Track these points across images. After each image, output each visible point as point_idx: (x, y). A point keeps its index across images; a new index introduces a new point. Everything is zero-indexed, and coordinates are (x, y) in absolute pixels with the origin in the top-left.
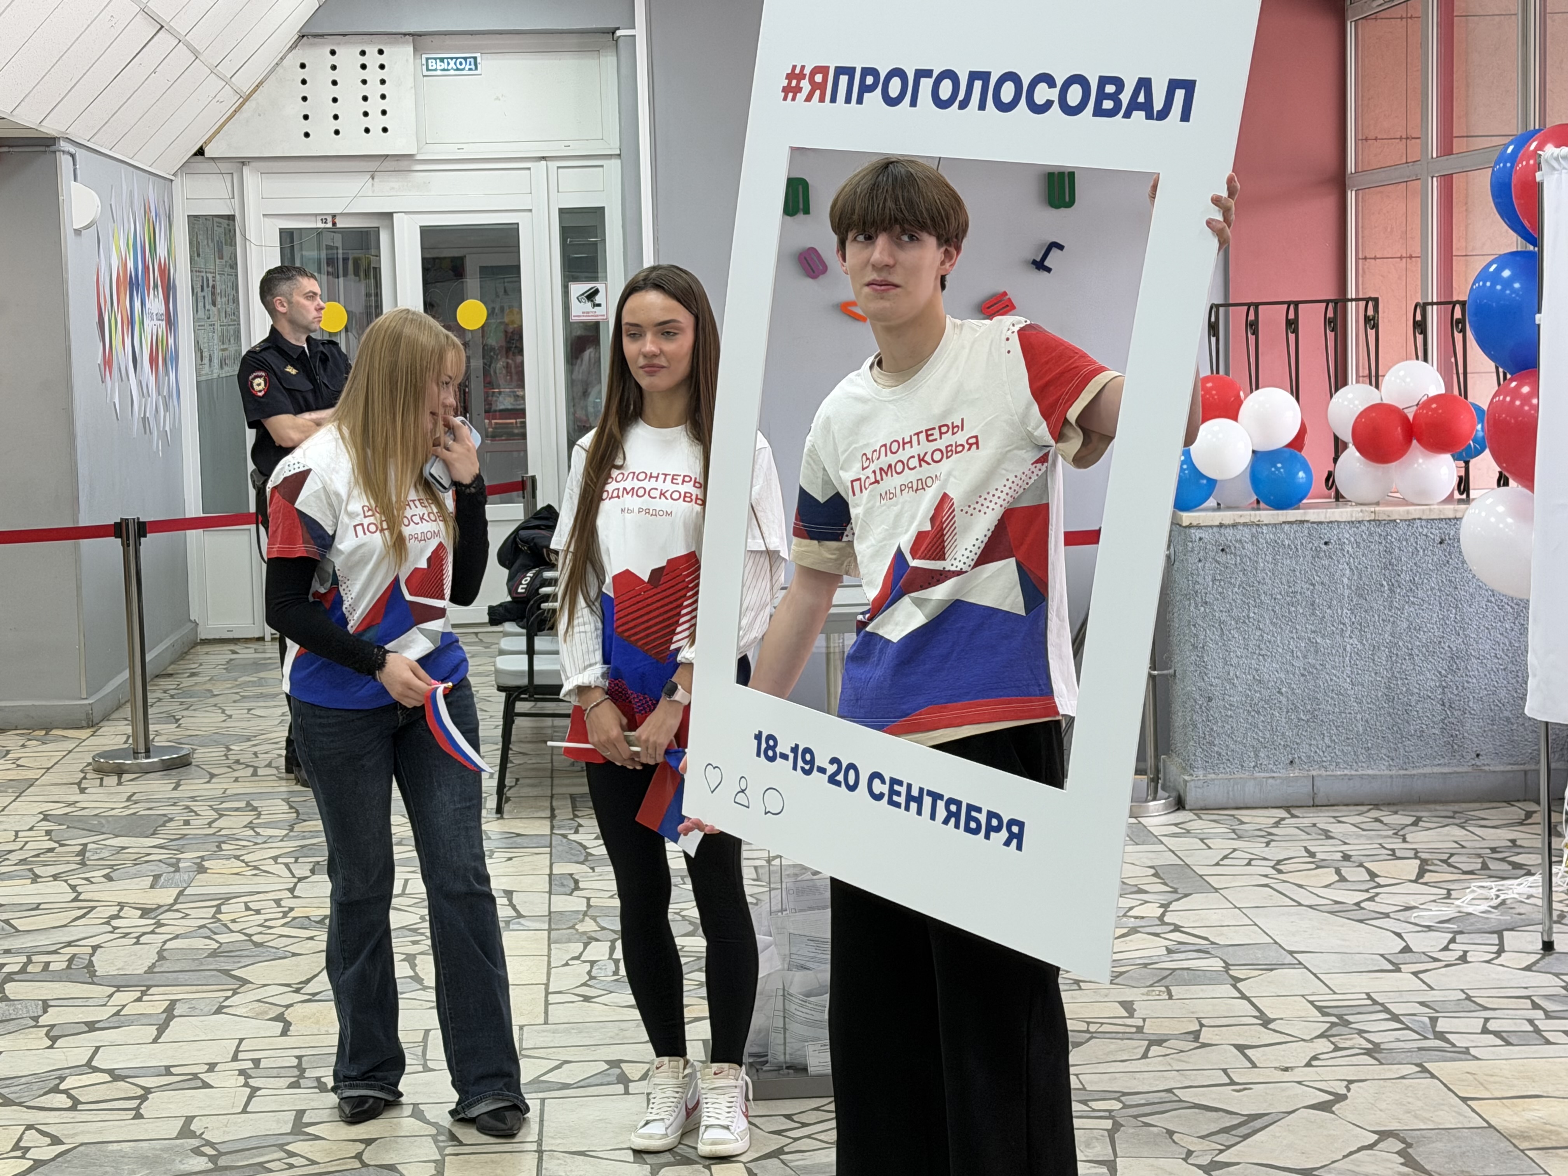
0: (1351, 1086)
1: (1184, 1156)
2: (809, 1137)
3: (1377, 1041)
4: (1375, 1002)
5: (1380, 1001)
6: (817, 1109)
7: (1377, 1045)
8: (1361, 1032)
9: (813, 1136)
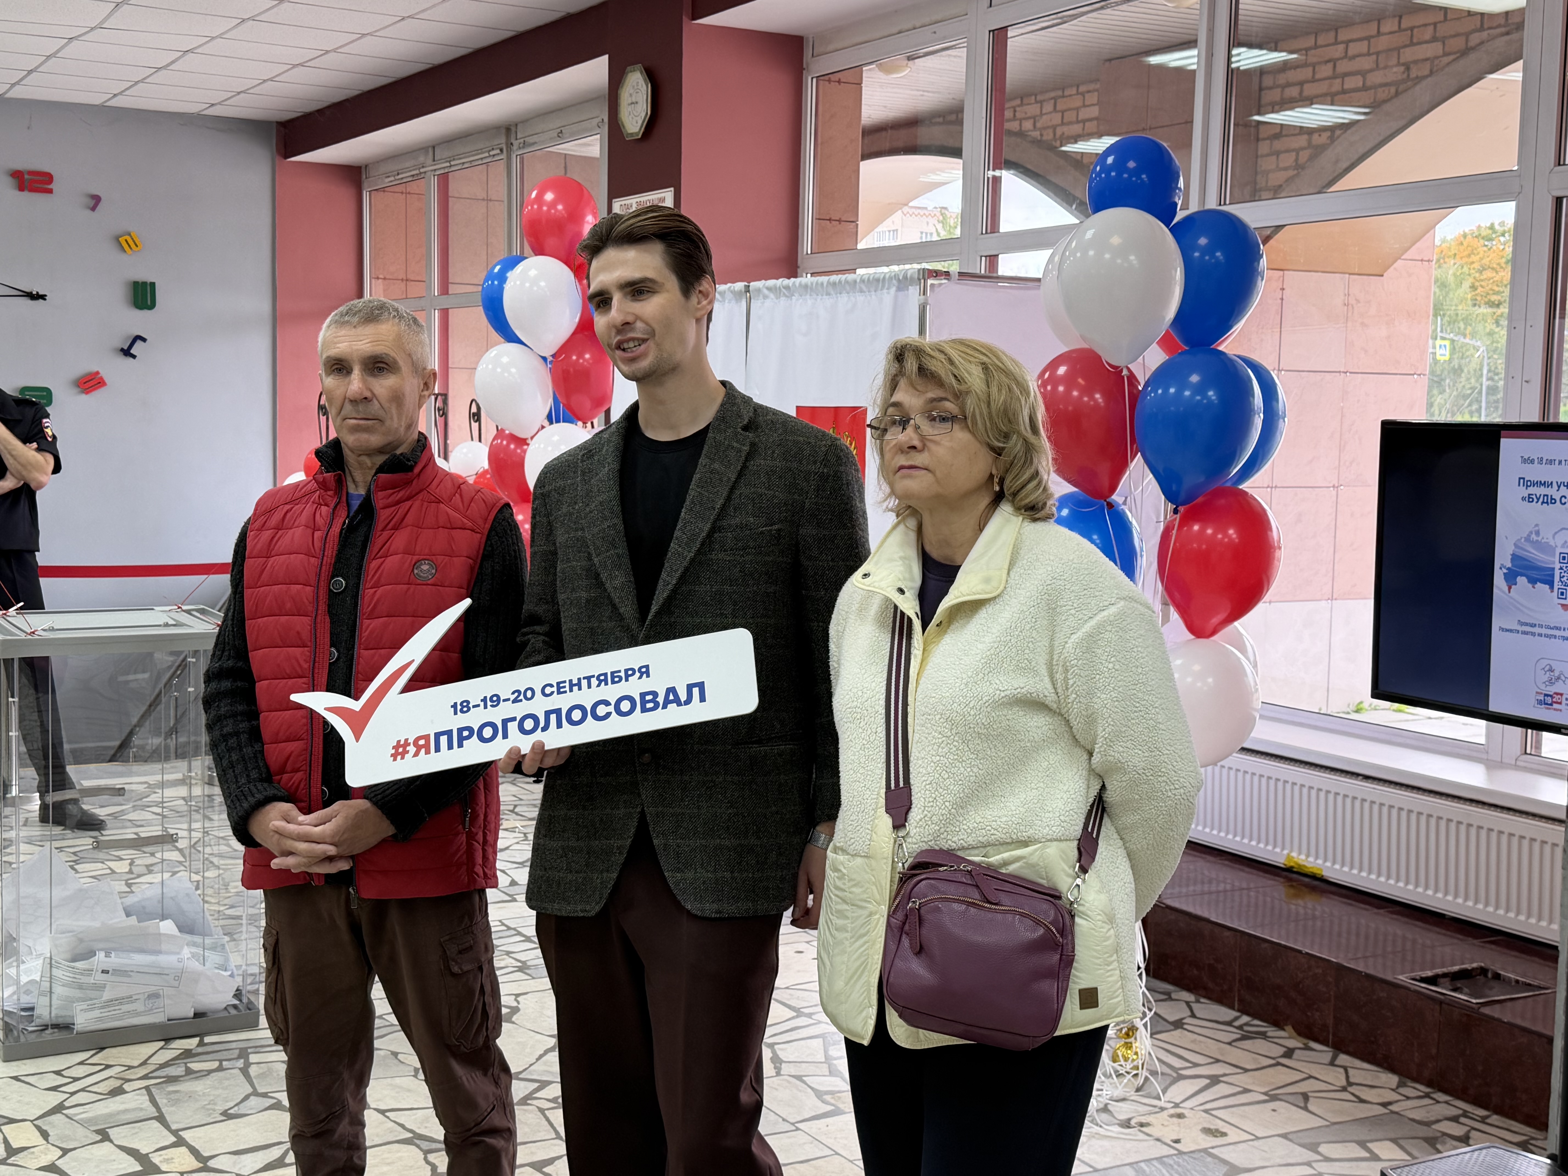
0: (519, 999)
1: (413, 1074)
2: (83, 1090)
3: (523, 959)
4: (509, 928)
5: (513, 926)
6: (81, 1063)
7: (524, 963)
8: (508, 953)
9: (88, 1089)
